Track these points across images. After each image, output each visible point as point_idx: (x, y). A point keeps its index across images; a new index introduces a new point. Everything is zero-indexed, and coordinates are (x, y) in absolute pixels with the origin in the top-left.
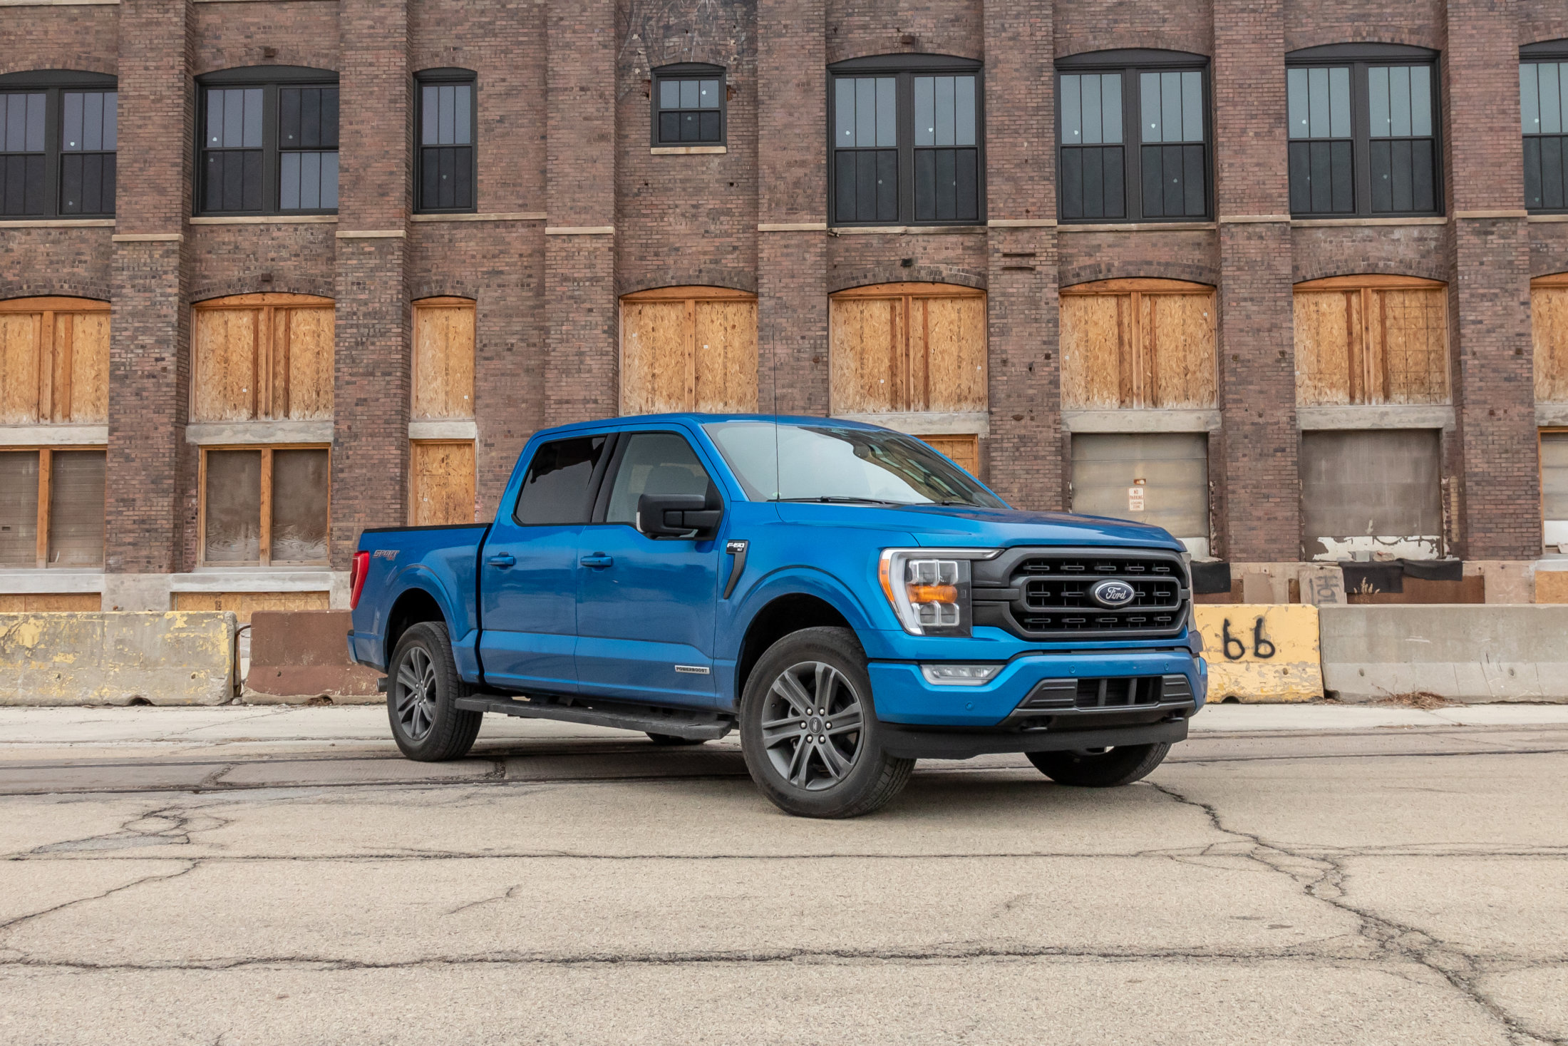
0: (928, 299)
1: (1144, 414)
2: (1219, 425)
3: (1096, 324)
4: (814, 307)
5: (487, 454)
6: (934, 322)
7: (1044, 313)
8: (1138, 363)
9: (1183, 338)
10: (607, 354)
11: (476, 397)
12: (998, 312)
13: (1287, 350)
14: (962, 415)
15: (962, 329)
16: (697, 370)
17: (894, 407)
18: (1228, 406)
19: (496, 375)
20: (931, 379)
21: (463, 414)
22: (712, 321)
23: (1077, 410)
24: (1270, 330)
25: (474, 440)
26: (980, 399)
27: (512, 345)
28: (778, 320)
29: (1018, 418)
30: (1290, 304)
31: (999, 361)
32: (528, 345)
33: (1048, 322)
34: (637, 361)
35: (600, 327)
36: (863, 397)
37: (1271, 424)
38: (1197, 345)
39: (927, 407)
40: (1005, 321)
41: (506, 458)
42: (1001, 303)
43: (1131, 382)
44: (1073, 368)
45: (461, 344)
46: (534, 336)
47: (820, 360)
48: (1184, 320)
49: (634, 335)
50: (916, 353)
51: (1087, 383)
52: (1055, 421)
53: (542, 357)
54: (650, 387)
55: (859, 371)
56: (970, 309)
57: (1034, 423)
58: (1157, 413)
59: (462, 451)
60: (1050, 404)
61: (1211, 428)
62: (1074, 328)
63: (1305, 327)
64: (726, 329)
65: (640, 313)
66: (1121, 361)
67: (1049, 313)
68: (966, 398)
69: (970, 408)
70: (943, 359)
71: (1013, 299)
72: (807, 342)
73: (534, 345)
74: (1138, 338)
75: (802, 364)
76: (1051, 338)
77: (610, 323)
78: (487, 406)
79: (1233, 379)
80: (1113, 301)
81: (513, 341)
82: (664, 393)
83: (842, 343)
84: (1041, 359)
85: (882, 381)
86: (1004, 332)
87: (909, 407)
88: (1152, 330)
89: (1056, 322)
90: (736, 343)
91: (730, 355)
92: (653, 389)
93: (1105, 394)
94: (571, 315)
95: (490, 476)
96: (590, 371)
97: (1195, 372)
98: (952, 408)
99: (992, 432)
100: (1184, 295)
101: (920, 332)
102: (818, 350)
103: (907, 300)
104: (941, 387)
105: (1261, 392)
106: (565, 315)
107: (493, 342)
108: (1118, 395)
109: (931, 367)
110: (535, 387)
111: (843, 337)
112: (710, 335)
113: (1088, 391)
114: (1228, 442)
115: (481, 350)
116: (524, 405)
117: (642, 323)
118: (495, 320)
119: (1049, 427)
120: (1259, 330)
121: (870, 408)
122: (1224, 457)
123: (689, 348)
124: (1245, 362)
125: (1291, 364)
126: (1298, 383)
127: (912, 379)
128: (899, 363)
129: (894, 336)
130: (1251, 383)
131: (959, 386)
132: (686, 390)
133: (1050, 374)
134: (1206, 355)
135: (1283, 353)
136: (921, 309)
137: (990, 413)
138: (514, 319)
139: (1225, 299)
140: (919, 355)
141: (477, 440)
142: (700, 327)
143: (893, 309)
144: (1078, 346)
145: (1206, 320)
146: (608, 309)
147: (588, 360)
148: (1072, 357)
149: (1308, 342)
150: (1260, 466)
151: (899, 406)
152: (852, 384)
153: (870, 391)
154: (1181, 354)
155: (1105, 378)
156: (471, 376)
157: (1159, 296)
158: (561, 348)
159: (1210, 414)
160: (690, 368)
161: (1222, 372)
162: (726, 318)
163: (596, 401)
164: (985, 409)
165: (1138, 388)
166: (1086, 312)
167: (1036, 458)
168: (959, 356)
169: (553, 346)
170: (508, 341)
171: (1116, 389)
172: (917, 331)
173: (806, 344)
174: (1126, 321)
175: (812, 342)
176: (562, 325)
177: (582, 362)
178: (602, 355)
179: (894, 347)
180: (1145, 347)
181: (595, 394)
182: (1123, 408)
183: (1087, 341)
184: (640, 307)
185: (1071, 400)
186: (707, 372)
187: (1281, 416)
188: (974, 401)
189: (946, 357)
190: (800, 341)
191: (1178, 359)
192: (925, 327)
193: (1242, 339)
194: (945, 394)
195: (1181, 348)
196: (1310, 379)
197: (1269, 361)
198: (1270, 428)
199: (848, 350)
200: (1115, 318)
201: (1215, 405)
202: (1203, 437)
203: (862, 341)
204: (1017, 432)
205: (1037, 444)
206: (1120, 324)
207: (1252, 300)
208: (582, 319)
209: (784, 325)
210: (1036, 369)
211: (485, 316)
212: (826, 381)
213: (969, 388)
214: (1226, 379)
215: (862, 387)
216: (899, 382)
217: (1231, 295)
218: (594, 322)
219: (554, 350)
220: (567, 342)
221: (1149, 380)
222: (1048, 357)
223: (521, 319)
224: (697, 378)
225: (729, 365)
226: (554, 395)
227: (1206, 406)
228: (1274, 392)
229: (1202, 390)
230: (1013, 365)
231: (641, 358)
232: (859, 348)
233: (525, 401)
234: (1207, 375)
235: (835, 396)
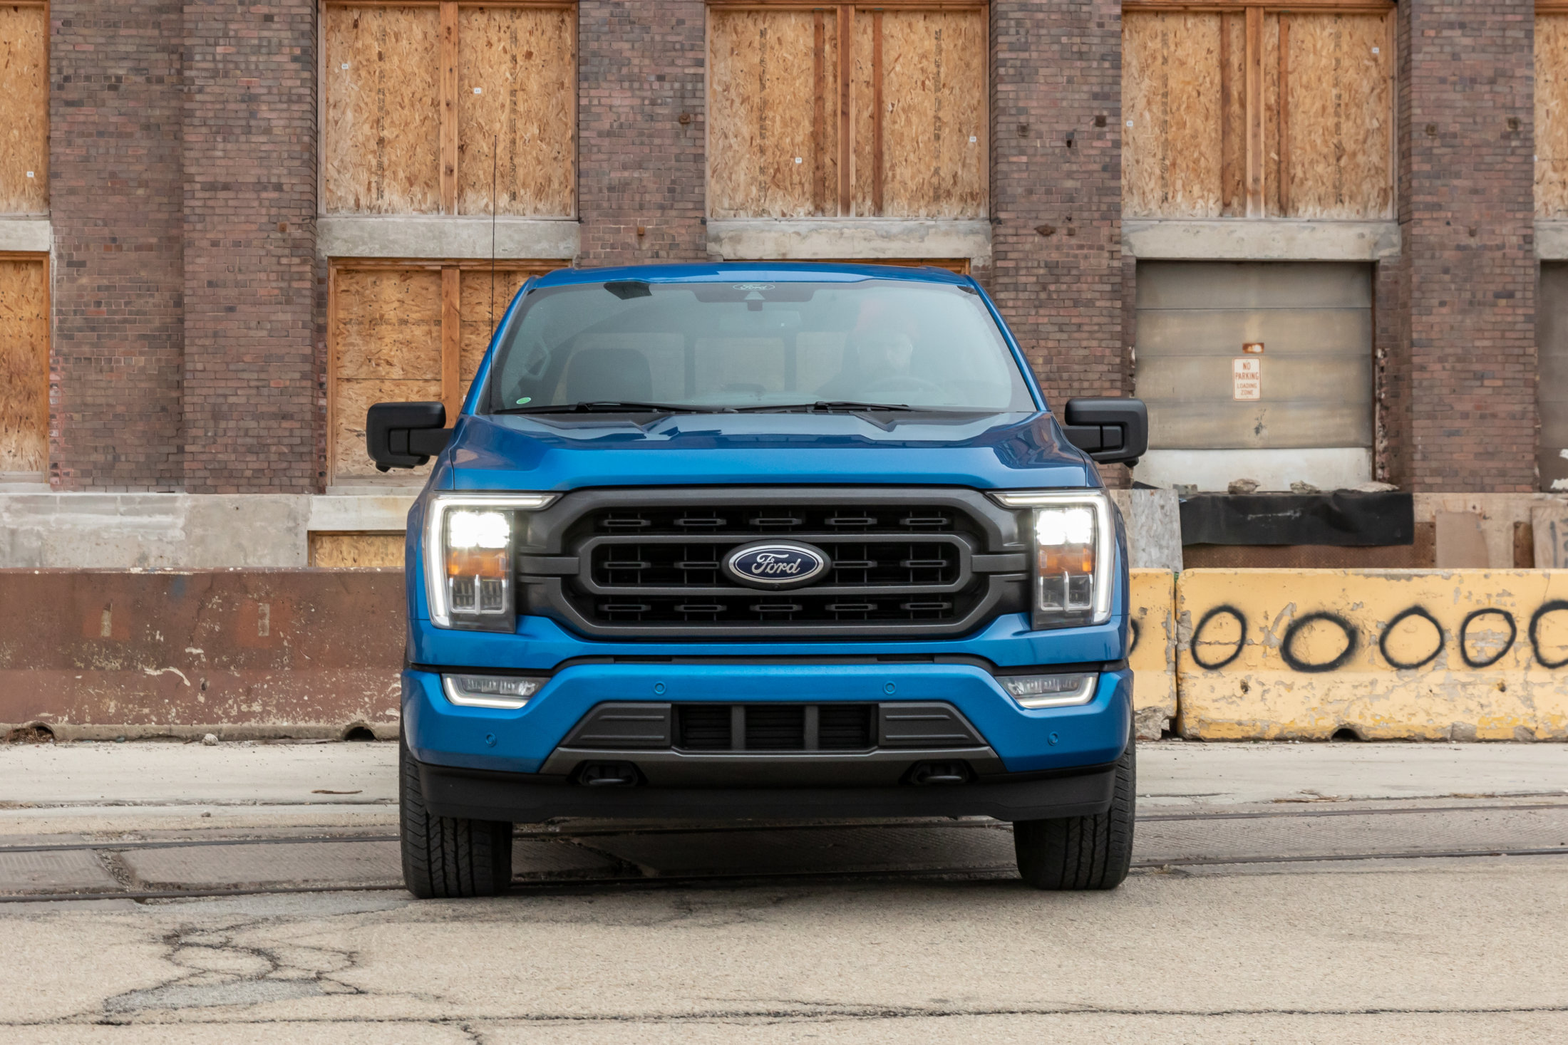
0: (883, 12)
1: (1267, 227)
2: (1397, 250)
3: (1182, 63)
4: (681, 22)
5: (72, 280)
6: (894, 54)
7: (1095, 44)
8: (1256, 136)
9: (1334, 92)
10: (300, 99)
11: (50, 175)
12: (1013, 39)
13: (1522, 116)
14: (942, 225)
15: (943, 70)
16: (461, 134)
17: (819, 208)
18: (1416, 215)
19: (90, 135)
20: (886, 157)
21: (25, 205)
22: (490, 44)
23: (1148, 217)
24: (1492, 81)
25: (47, 253)
26: (973, 196)
27: (119, 79)
28: (616, 46)
29: (1046, 232)
30: (1530, 34)
31: (1014, 127)
32: (149, 80)
33: (1103, 58)
34: (350, 115)
35: (286, 50)
36: (763, 188)
37: (1490, 248)
38: (1358, 106)
39: (879, 209)
40: (1025, 55)
41: (107, 288)
42: (1019, 23)
43: (1243, 170)
44: (1140, 142)
45: (20, 76)
46: (161, 64)
47: (689, 120)
48: (1338, 61)
49: (346, 66)
50: (860, 112)
51: (1164, 169)
52: (1111, 239)
53: (174, 103)
54: (374, 163)
55: (758, 141)
56: (958, 32)
57: (1074, 241)
58: (1288, 226)
59: (23, 273)
60: (1104, 207)
61: (1382, 254)
62: (1142, 70)
63: (1550, 77)
64: (514, 59)
65: (356, 25)
66: (1226, 132)
67: (1103, 43)
68: (949, 194)
69: (956, 212)
70: (908, 121)
71: (1040, 16)
72: (667, 85)
73: (160, 80)
74: (1259, 93)
75: (659, 125)
76: (1107, 89)
77: (305, 42)
78: (72, 191)
79: (1426, 167)
80: (1212, 24)
81: (121, 72)
82: (401, 175)
83: (727, 89)
84: (1088, 126)
85: (798, 161)
86: (1024, 75)
87: (846, 209)
88: (1281, 77)
89: (1117, 61)
90: (534, 85)
91: (521, 107)
92: (380, 166)
93: (1196, 190)
94: (233, 26)
95: (78, 321)
96: (268, 131)
97: (1354, 154)
98: (923, 212)
99: (997, 255)
100: (1339, 15)
101: (867, 72)
102: (689, 102)
103: (846, 12)
104: (903, 172)
105: (1475, 191)
106: (221, 25)
107: (82, 72)
108: (1218, 193)
109: (886, 135)
110: (161, 159)
111: (727, 78)
112: (486, 70)
113: (1165, 185)
114: (1415, 279)
115: (60, 87)
116: (140, 192)
117: (359, 44)
118: (85, 32)
119: (1101, 248)
120: (1473, 81)
121: (777, 208)
122: (1404, 305)
123: (447, 91)
124: (1448, 139)
125: (1529, 144)
126: (1537, 176)
127: (853, 158)
128: (829, 129)
129: (820, 79)
130: (1458, 175)
131: (937, 171)
132: (442, 169)
133: (1103, 152)
134: (1376, 124)
135: (1514, 123)
136: (870, 31)
137: (994, 220)
138: (123, 32)
139: (1415, 24)
140: (866, 114)
141: (53, 255)
142: (467, 53)
143: (819, 28)
144: (1149, 103)
145: (1375, 60)
146: (302, 16)
147: (264, 111)
148: (1139, 123)
149: (1553, 104)
150: (1468, 322)
151: (829, 205)
152: (744, 164)
153: (775, 178)
154: (1331, 122)
155: (1196, 161)
156: (40, 134)
157: (1295, 15)
158: (214, 88)
159: (1382, 228)
160: (450, 127)
161: (1405, 156)
162: (515, 39)
163: (279, 187)
164: (983, 213)
165: (1256, 180)
166: (1165, 43)
167: (1076, 303)
168: (937, 118)
169: (198, 82)
170: (110, 72)
171: (1215, 182)
172: (862, 72)
173: (667, 90)
174: (1235, 60)
175: (677, 85)
176: (216, 44)
177: (253, 114)
178: (290, 101)
179: (819, 99)
180: (1268, 108)
181: (278, 173)
182: (1228, 214)
183: (1165, 95)
184: (355, 15)
185: (1136, 200)
186: (479, 136)
187: (1509, 233)
188: (962, 199)
189: (914, 119)
190: (656, 85)
191: (1325, 129)
192: (877, 62)
193: (1445, 96)
194: (912, 185)
195: (1331, 110)
196: (1555, 170)
197: (1491, 136)
198: (1489, 254)
199: (738, 101)
200: (1216, 55)
201: (1389, 214)
202: (1368, 269)
203: (763, 87)
204: (1044, 256)
205: (1078, 279)
206: (1224, 65)
207: (1462, 26)
208: (252, 34)
209: (627, 54)
210: (1080, 143)
211: (67, 23)
212: (700, 158)
213: (955, 176)
214: (1415, 167)
215: (762, 170)
216: (828, 161)
217: (1426, 17)
218: (275, 41)
219: (200, 91)
220: (226, 75)
221: (1273, 167)
222: (1100, 122)
223: (133, 32)
224: (462, 148)
225: (520, 124)
226: (200, 174)
227: (1372, 215)
228: (1496, 191)
229: (1366, 187)
230: (1040, 136)
231: (358, 109)
232: (757, 100)
233: (144, 184)
234: (1375, 159)
235: (713, 187)
